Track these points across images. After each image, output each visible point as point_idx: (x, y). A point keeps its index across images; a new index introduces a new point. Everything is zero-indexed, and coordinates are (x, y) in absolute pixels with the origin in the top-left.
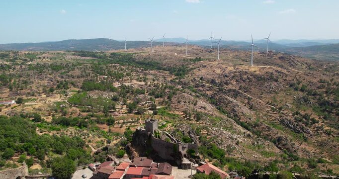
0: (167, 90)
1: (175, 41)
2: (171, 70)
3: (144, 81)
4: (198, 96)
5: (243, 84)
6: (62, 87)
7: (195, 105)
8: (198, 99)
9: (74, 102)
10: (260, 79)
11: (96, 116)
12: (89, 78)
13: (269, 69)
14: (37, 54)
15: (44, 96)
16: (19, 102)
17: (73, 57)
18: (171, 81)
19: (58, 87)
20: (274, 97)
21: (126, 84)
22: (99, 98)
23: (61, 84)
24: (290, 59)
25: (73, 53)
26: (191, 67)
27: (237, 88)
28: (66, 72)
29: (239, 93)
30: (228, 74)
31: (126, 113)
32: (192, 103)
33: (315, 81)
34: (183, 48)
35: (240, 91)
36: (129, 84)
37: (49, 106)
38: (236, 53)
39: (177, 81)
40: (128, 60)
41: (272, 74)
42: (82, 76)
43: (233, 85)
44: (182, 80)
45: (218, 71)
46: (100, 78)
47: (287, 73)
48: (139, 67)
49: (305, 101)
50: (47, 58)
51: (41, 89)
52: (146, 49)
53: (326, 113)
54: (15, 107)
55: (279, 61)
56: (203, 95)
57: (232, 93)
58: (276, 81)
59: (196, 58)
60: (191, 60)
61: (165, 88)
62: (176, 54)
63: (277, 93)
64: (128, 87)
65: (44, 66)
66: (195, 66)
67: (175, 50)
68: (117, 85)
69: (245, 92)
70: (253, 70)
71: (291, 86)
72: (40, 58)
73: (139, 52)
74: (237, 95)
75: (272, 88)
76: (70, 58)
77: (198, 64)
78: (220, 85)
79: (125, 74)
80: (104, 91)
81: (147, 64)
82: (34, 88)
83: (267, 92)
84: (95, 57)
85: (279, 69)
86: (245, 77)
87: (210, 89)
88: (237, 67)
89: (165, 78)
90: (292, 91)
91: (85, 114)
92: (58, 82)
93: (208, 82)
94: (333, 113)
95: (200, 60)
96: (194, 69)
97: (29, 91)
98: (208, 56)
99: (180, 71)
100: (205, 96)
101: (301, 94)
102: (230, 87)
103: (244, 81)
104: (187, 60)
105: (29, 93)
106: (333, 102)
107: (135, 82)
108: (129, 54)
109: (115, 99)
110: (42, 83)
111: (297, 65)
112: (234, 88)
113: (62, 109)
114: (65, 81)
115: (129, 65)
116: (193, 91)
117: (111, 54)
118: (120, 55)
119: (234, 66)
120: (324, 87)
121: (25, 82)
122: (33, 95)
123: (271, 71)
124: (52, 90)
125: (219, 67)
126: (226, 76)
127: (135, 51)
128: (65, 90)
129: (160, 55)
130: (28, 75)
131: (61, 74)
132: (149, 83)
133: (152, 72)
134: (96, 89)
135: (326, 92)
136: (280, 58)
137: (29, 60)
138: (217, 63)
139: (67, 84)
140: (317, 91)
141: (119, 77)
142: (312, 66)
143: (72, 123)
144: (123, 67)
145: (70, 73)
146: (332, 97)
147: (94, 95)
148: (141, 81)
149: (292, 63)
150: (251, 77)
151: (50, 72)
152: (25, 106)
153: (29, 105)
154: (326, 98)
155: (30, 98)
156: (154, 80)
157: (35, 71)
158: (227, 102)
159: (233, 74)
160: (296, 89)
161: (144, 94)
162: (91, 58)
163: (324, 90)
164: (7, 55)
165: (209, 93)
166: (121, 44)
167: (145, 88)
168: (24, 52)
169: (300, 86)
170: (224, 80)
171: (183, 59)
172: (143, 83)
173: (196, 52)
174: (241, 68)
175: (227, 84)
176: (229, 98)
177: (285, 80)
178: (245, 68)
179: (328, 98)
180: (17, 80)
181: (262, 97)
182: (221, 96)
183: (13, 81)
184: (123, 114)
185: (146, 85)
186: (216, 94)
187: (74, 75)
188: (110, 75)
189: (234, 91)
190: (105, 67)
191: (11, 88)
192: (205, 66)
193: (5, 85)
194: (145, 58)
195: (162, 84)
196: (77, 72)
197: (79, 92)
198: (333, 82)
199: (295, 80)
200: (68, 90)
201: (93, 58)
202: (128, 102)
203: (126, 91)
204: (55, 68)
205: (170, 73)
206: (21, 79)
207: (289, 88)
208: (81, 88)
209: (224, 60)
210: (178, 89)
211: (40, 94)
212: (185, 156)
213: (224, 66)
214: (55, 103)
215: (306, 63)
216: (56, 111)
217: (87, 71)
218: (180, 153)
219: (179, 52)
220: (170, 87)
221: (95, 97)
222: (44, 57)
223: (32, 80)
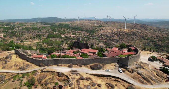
1: (90, 19)
3: (75, 35)
4: (99, 42)
5: (120, 37)
6: (39, 36)
8: (99, 43)
9: (44, 42)
10: (128, 35)
11: (55, 48)
12: (50, 33)
13: (133, 30)
14: (24, 24)
15: (31, 40)
16: (21, 42)
17: (41, 25)
18: (88, 35)
19: (37, 36)
20: (134, 43)
21: (67, 36)
22: (56, 41)
23: (38, 35)
24: (145, 27)
25: (41, 23)
26: (97, 29)
27: (118, 39)
28: (40, 30)
29: (118, 41)
30: (114, 33)
31: (67, 47)
32: (97, 44)
33: (154, 35)
34: (94, 22)
35: (119, 40)
36: (68, 36)
37: (34, 44)
38: (119, 24)
39: (90, 35)
40: (68, 26)
41: (134, 32)
42: (47, 32)
43: (116, 37)
44: (92, 35)
45: (109, 31)
46: (55, 33)
47: (141, 32)
48: (72, 29)
49: (148, 44)
50: (29, 25)
51: (29, 37)
52: (76, 22)
53: (157, 49)
54: (20, 43)
55: (139, 28)
56: (102, 41)
57: (115, 41)
58: (136, 35)
59: (100, 26)
60: (97, 27)
61: (85, 37)
62: (90, 24)
63: (135, 41)
65: (29, 28)
66: (99, 29)
67: (89, 22)
68: (63, 36)
69: (121, 40)
70: (126, 30)
71: (142, 38)
73: (72, 23)
74: (117, 41)
75: (134, 39)
76: (39, 25)
77: (100, 28)
78: (110, 37)
79: (66, 32)
80: (58, 38)
81: (76, 28)
82: (26, 37)
83: (131, 41)
85: (138, 30)
86: (122, 34)
87: (105, 39)
88: (118, 29)
89: (84, 34)
90: (143, 40)
91: (50, 47)
92: (36, 34)
93: (104, 36)
94: (160, 49)
95: (101, 26)
96: (98, 30)
97: (24, 38)
98: (105, 25)
99: (92, 31)
100: (103, 42)
101: (146, 41)
102: (114, 38)
103: (121, 36)
104: (95, 27)
105: (24, 39)
106: (161, 44)
107: (71, 35)
108: (68, 24)
109: (62, 41)
110: (29, 35)
111: (148, 29)
112: (116, 38)
113: (40, 45)
114: (40, 34)
115: (68, 28)
116: (97, 40)
117: (59, 24)
118: (63, 24)
119: (117, 29)
120: (157, 38)
121: (22, 34)
122: (26, 40)
123: (133, 31)
124: (34, 38)
125: (110, 30)
126: (113, 33)
127: (70, 23)
128: (40, 38)
129: (83, 25)
130: (23, 32)
131: (38, 31)
132: (77, 36)
133: (79, 31)
134: (54, 37)
135: (158, 41)
136: (140, 26)
137: (20, 26)
138: (109, 28)
139: (40, 35)
140: (154, 40)
141: (64, 33)
142: (156, 30)
143: (45, 50)
144: (65, 29)
145: (41, 31)
146: (161, 42)
147: (53, 40)
148: (74, 35)
149: (146, 28)
150: (124, 34)
151: (33, 30)
152: (24, 43)
153: (26, 43)
154: (158, 43)
155: (25, 40)
156: (79, 35)
157: (26, 30)
158: (112, 44)
159: (116, 33)
160: (145, 39)
161: (75, 40)
162: (50, 26)
163: (157, 40)
164: (10, 24)
165: (104, 40)
166: (64, 20)
167: (75, 37)
168: (17, 23)
169: (146, 38)
170: (112, 35)
171: (93, 26)
172: (75, 36)
173: (100, 23)
174: (120, 30)
175: (113, 37)
176: (114, 43)
177: (140, 35)
178: (122, 30)
179: (159, 43)
180: (19, 33)
181: (129, 42)
182: (110, 42)
183: (17, 34)
184: (66, 47)
185: (76, 36)
186: (108, 41)
187: (44, 32)
188: (60, 32)
189: (116, 40)
190: (57, 29)
191: (17, 37)
192: (104, 29)
193: (14, 35)
194: (75, 26)
195: (83, 36)
196: (45, 30)
197: (46, 38)
198: (163, 36)
199: (144, 35)
200: (41, 38)
201: (51, 26)
202: (68, 43)
203: (67, 39)
204: (34, 29)
205: (87, 32)
206: (20, 33)
207: (141, 39)
208: (47, 37)
209: (113, 26)
210: (90, 38)
211: (29, 39)
212: (90, 47)
213: (112, 29)
214: (36, 43)
215: (153, 29)
216: (37, 45)
217: (49, 30)
218: (88, 46)
219: (92, 23)
220: (87, 37)
221: (54, 40)
222: (27, 25)
223: (25, 33)
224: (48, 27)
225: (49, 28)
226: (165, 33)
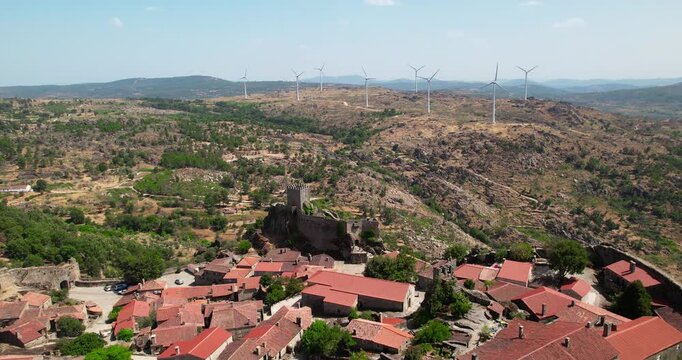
0: (326, 168)
1: (345, 82)
2: (335, 133)
3: (283, 151)
4: (387, 180)
5: (476, 158)
6: (123, 162)
7: (382, 195)
8: (387, 186)
9: (147, 189)
10: (508, 148)
11: (191, 215)
12: (175, 146)
13: (525, 128)
14: (69, 105)
15: (86, 178)
16: (40, 188)
17: (141, 110)
18: (337, 152)
19: (115, 162)
20: (536, 182)
21: (249, 158)
22: (196, 182)
23: (120, 156)
24: (570, 113)
25: (141, 102)
26: (375, 126)
27: (465, 166)
28: (129, 134)
29: (468, 174)
30: (446, 140)
31: (248, 209)
32: (377, 193)
33: (614, 150)
34: (360, 93)
35: (471, 171)
36: (254, 157)
37: (99, 197)
38: (464, 102)
39: (348, 152)
40: (254, 115)
41: (532, 137)
42: (162, 143)
43: (458, 160)
44: (356, 151)
45: (428, 134)
46: (196, 146)
47: (562, 136)
48: (272, 127)
49: (595, 189)
50: (90, 111)
51: (81, 166)
52: (285, 94)
53: (635, 211)
54: (32, 197)
55: (547, 117)
56: (397, 179)
57: (454, 175)
58: (540, 151)
59: (386, 110)
60: (374, 114)
61: (325, 164)
62: (346, 104)
63: (540, 174)
64: (251, 162)
65: (85, 124)
66: (383, 125)
67: (343, 97)
68: (229, 158)
69: (480, 173)
70: (495, 130)
71: (569, 160)
72: (74, 111)
73: (270, 99)
74: (463, 178)
75: (532, 165)
76: (134, 111)
77: (389, 121)
78: (432, 159)
79: (245, 138)
80: (205, 168)
81: (288, 123)
82: (67, 165)
83: (523, 173)
84: (184, 109)
85: (547, 129)
86: (480, 143)
87: (412, 167)
88: (464, 126)
89: (323, 147)
90: (570, 170)
91: (169, 211)
92: (114, 153)
93: (407, 155)
94: (647, 210)
95: (392, 113)
96: (382, 130)
97: (58, 169)
98: (408, 106)
99: (353, 134)
100: (402, 180)
101: (587, 176)
102: (450, 163)
103: (477, 152)
104: (368, 115)
105: (57, 174)
106: (647, 189)
107: (265, 153)
108: (253, 105)
109: (227, 184)
110: (82, 154)
111: (582, 124)
112: (458, 165)
113: (124, 201)
114: (128, 151)
115: (253, 123)
116: (379, 171)
117: (217, 104)
118: (234, 107)
119: (460, 124)
120: (630, 162)
121: (49, 154)
122: (66, 177)
123: (530, 132)
124: (102, 168)
125: (431, 127)
126: (444, 143)
127: (264, 99)
128: (129, 168)
129: (315, 106)
130: (55, 141)
131: (121, 137)
132: (292, 156)
133: (300, 136)
134: (188, 165)
135: (635, 172)
136: (549, 110)
137: (53, 114)
138: (426, 118)
139: (131, 156)
140: (617, 169)
141: (233, 144)
142: (612, 126)
143: (145, 226)
144: (241, 127)
145: (137, 137)
146: (646, 180)
147: (186, 176)
148: (277, 152)
149: (573, 120)
150: (490, 144)
151: (98, 134)
152: (52, 196)
153: (60, 195)
154: (635, 183)
155: (59, 181)
156: (302, 151)
157: (67, 133)
158: (444, 191)
159: (456, 140)
160: (578, 166)
161: (283, 174)
162: (177, 112)
163: (631, 168)
164: (7, 106)
165: (409, 174)
166: (238, 88)
167: (284, 163)
168: (42, 101)
169: (586, 161)
170: (439, 151)
171: (359, 112)
172: (281, 155)
173: (385, 99)
174: (472, 128)
175: (444, 157)
176: (449, 184)
177: (557, 149)
178: (479, 127)
179: (639, 183)
180: (33, 150)
181: (512, 181)
182: (433, 181)
183: (24, 151)
184: (242, 210)
185: (286, 158)
186: (423, 176)
187: (146, 140)
188: (217, 141)
189: (459, 170)
190: (205, 127)
191: (21, 164)
192: (403, 125)
193: (8, 159)
194: (284, 112)
195: (318, 157)
196: (151, 134)
197: (155, 171)
198: (650, 153)
199: (576, 149)
200: (135, 168)
201: (182, 112)
202: (253, 189)
203: (247, 170)
204: (107, 128)
205: (334, 138)
206: (41, 147)
207: (565, 165)
208: (160, 165)
209: (440, 114)
210: (350, 167)
211: (78, 175)
212: (357, 243)
213: (440, 125)
214: (109, 191)
215: (601, 121)
216: (112, 205)
217: (170, 133)
218: (348, 236)
219: (352, 101)
220: (334, 163)
221: (188, 179)
222: (83, 111)
223: (62, 149)
224: (171, 117)
225: (174, 123)
226: (658, 138)
